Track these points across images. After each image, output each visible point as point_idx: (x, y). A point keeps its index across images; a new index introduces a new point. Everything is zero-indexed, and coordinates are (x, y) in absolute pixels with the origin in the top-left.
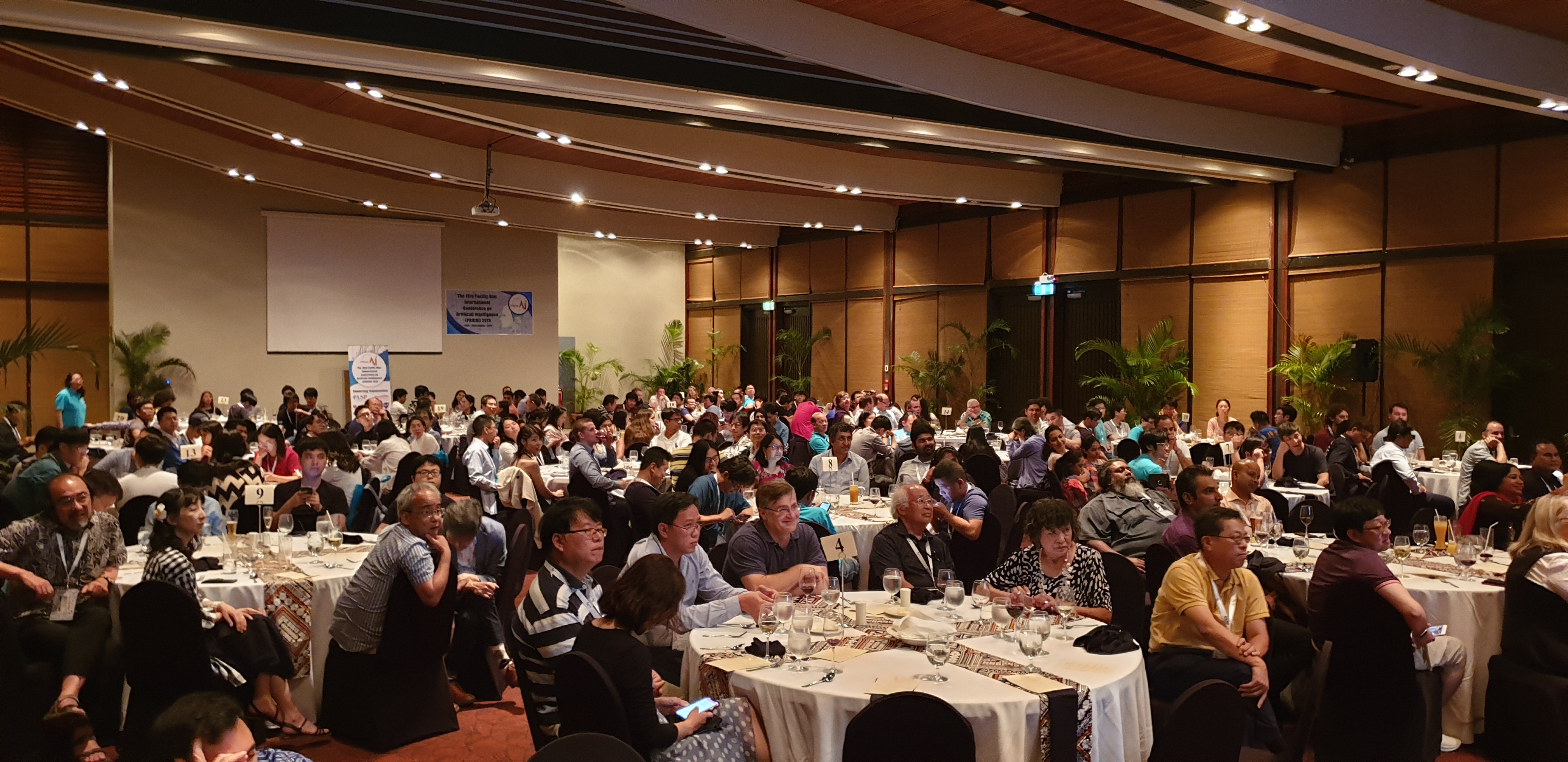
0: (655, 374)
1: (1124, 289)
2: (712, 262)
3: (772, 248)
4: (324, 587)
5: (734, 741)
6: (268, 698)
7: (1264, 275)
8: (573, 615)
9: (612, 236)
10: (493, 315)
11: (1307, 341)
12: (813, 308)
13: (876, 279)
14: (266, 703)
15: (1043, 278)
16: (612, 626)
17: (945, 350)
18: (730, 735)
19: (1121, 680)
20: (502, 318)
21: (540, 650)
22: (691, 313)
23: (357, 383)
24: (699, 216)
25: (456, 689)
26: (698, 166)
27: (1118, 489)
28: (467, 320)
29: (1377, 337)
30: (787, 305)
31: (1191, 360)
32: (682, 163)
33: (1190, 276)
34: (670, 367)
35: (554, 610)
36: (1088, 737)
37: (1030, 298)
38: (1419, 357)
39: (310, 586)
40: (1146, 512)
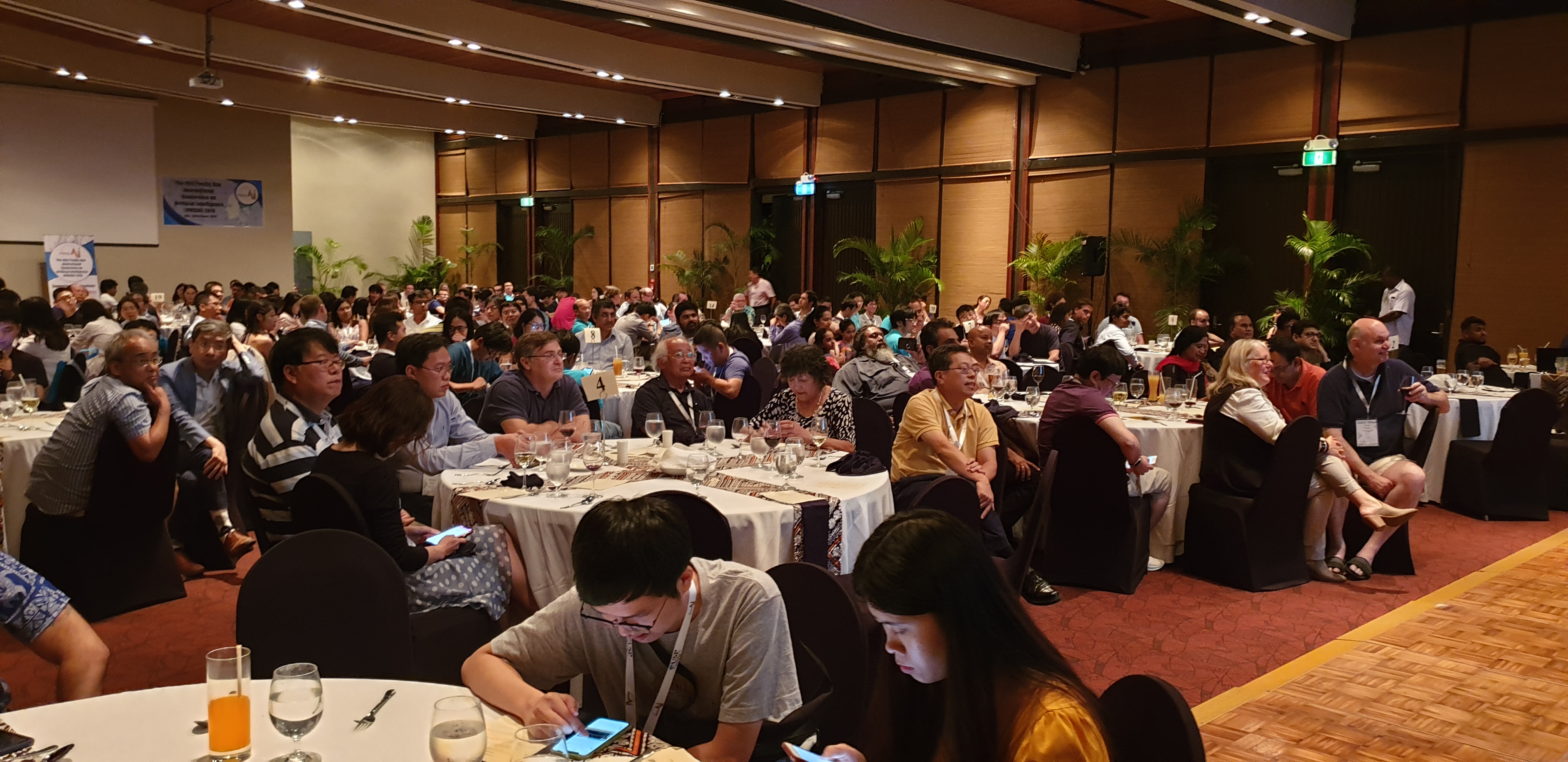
0: (403, 273)
1: (879, 191)
2: (464, 154)
3: (530, 141)
4: (16, 448)
5: (489, 566)
7: (1007, 176)
8: (310, 448)
9: (353, 121)
10: (217, 205)
11: (1043, 239)
12: (575, 205)
13: (640, 176)
15: (804, 177)
16: (353, 448)
17: (710, 250)
18: (485, 560)
19: (869, 494)
20: (228, 209)
21: (274, 485)
22: (441, 209)
23: (56, 276)
24: (450, 100)
25: (182, 560)
26: (447, 41)
27: (870, 353)
28: (188, 210)
29: (1105, 234)
30: (546, 200)
31: (939, 257)
32: (431, 36)
33: (940, 176)
34: (419, 266)
35: (289, 442)
36: (838, 545)
37: (792, 198)
38: (1141, 253)
40: (895, 374)
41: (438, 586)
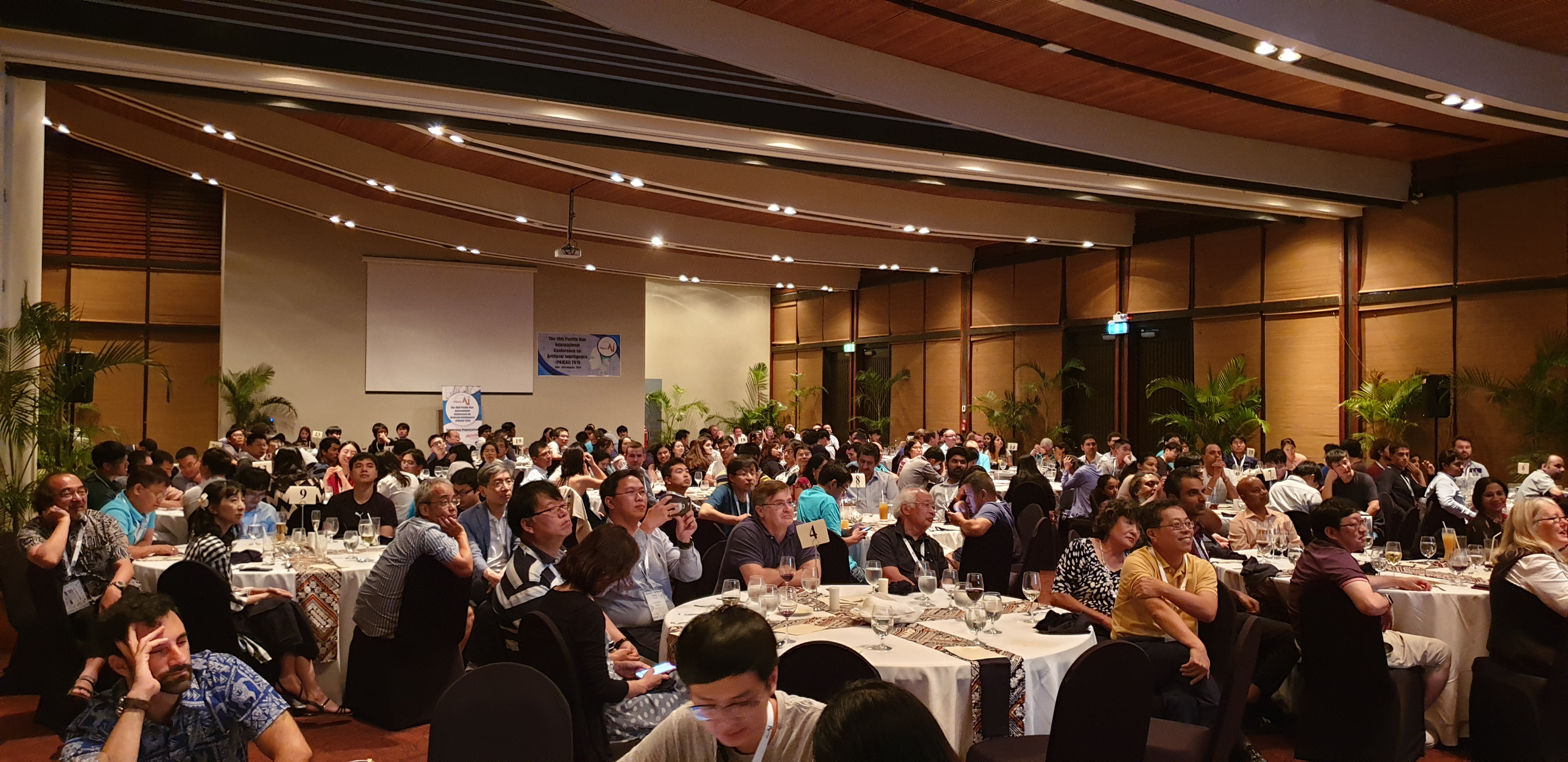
0: (740, 415)
1: (1196, 328)
2: (795, 306)
3: (853, 291)
4: (352, 577)
6: (293, 677)
7: (1335, 311)
8: (545, 587)
9: (695, 280)
10: (582, 357)
11: (1379, 377)
12: (893, 350)
13: (953, 320)
14: (291, 681)
15: (1117, 317)
16: (569, 589)
17: (1021, 390)
19: (1059, 654)
20: (591, 361)
22: (776, 356)
23: (450, 422)
24: (776, 258)
26: (766, 207)
28: (558, 362)
29: (1449, 373)
30: (867, 346)
31: (1263, 398)
32: (750, 204)
33: (1261, 312)
34: (754, 408)
35: (527, 584)
36: (1022, 705)
37: (1104, 337)
38: (1492, 393)
39: (338, 576)
41: (637, 718)
